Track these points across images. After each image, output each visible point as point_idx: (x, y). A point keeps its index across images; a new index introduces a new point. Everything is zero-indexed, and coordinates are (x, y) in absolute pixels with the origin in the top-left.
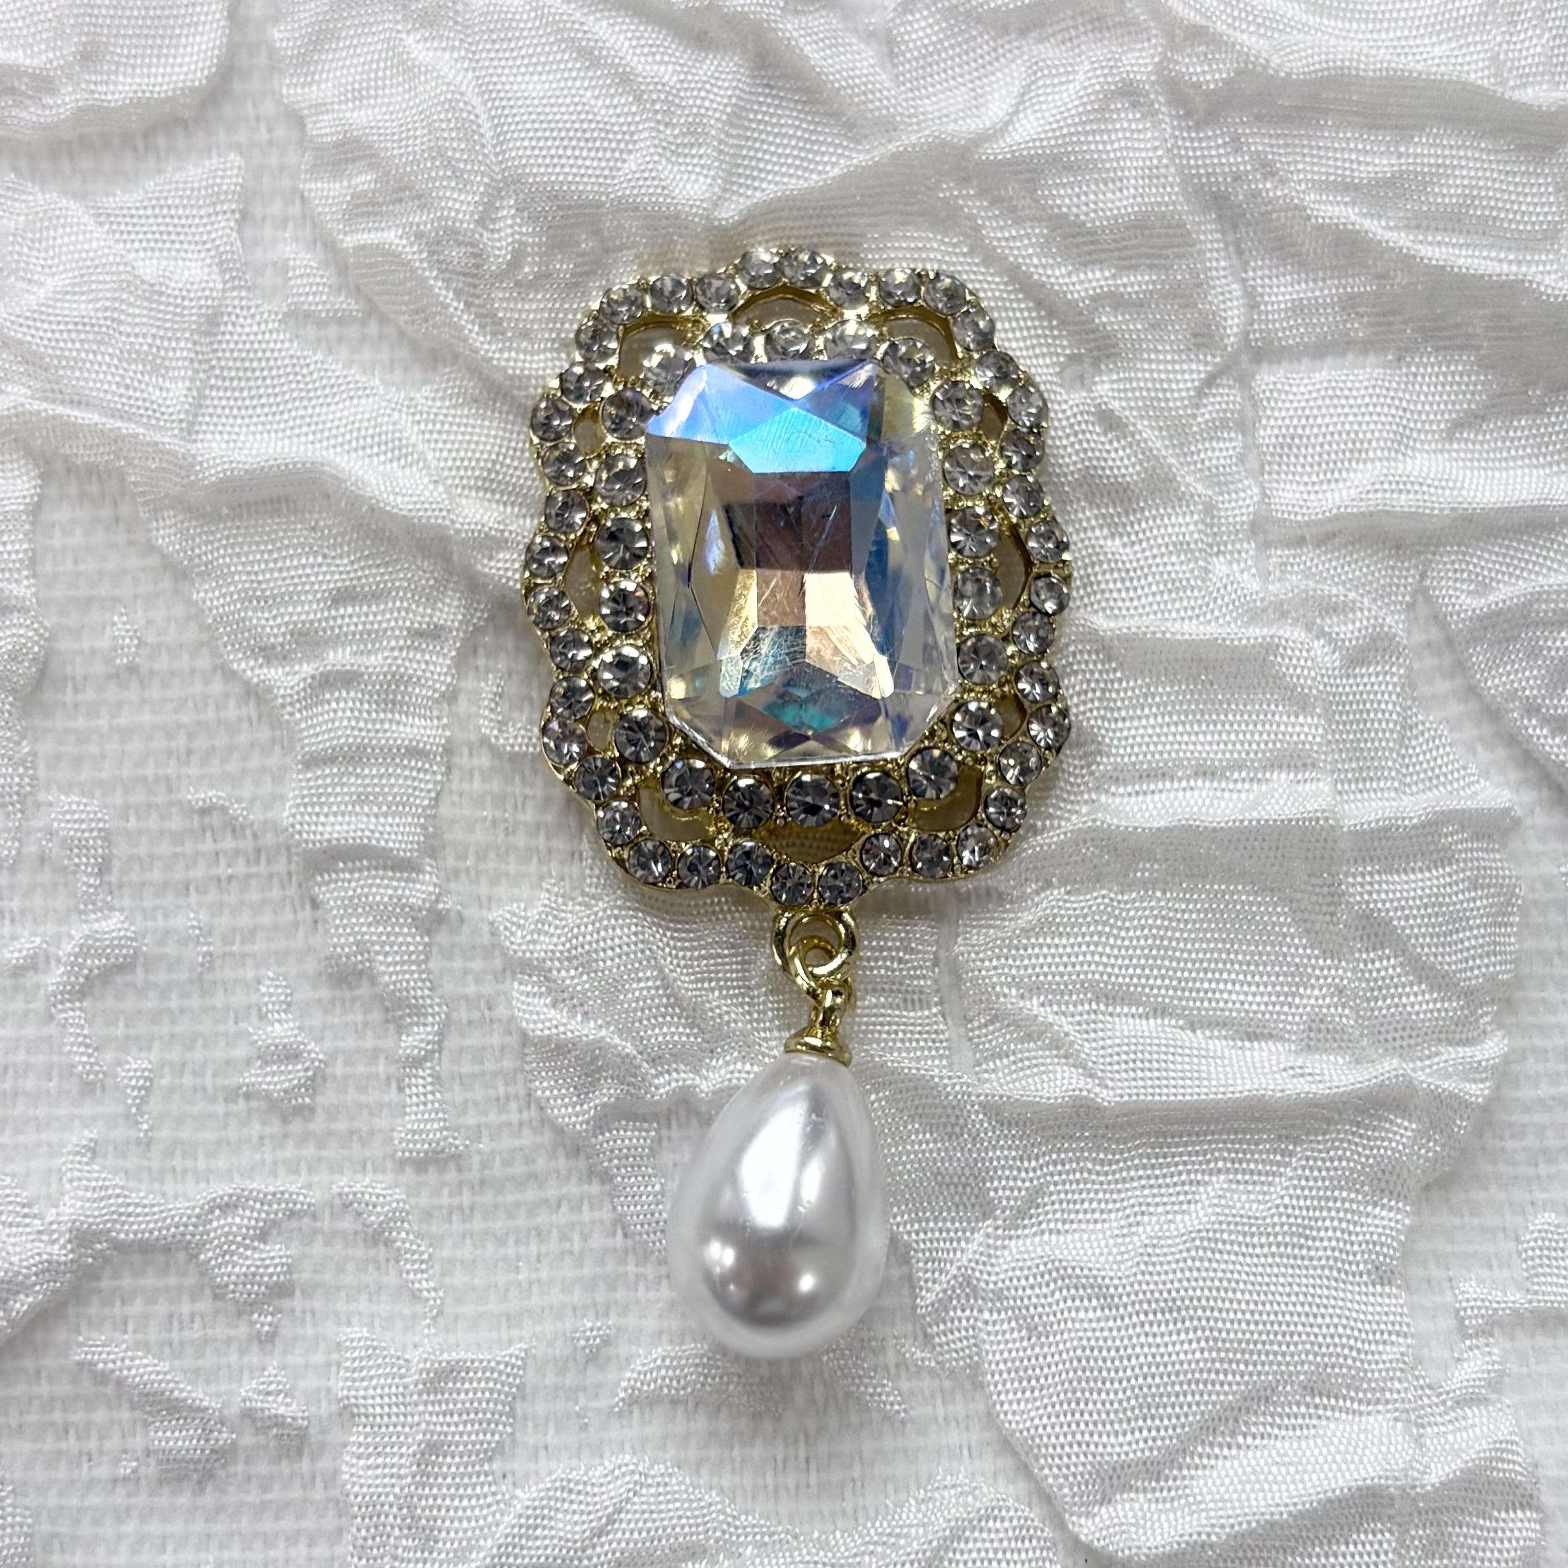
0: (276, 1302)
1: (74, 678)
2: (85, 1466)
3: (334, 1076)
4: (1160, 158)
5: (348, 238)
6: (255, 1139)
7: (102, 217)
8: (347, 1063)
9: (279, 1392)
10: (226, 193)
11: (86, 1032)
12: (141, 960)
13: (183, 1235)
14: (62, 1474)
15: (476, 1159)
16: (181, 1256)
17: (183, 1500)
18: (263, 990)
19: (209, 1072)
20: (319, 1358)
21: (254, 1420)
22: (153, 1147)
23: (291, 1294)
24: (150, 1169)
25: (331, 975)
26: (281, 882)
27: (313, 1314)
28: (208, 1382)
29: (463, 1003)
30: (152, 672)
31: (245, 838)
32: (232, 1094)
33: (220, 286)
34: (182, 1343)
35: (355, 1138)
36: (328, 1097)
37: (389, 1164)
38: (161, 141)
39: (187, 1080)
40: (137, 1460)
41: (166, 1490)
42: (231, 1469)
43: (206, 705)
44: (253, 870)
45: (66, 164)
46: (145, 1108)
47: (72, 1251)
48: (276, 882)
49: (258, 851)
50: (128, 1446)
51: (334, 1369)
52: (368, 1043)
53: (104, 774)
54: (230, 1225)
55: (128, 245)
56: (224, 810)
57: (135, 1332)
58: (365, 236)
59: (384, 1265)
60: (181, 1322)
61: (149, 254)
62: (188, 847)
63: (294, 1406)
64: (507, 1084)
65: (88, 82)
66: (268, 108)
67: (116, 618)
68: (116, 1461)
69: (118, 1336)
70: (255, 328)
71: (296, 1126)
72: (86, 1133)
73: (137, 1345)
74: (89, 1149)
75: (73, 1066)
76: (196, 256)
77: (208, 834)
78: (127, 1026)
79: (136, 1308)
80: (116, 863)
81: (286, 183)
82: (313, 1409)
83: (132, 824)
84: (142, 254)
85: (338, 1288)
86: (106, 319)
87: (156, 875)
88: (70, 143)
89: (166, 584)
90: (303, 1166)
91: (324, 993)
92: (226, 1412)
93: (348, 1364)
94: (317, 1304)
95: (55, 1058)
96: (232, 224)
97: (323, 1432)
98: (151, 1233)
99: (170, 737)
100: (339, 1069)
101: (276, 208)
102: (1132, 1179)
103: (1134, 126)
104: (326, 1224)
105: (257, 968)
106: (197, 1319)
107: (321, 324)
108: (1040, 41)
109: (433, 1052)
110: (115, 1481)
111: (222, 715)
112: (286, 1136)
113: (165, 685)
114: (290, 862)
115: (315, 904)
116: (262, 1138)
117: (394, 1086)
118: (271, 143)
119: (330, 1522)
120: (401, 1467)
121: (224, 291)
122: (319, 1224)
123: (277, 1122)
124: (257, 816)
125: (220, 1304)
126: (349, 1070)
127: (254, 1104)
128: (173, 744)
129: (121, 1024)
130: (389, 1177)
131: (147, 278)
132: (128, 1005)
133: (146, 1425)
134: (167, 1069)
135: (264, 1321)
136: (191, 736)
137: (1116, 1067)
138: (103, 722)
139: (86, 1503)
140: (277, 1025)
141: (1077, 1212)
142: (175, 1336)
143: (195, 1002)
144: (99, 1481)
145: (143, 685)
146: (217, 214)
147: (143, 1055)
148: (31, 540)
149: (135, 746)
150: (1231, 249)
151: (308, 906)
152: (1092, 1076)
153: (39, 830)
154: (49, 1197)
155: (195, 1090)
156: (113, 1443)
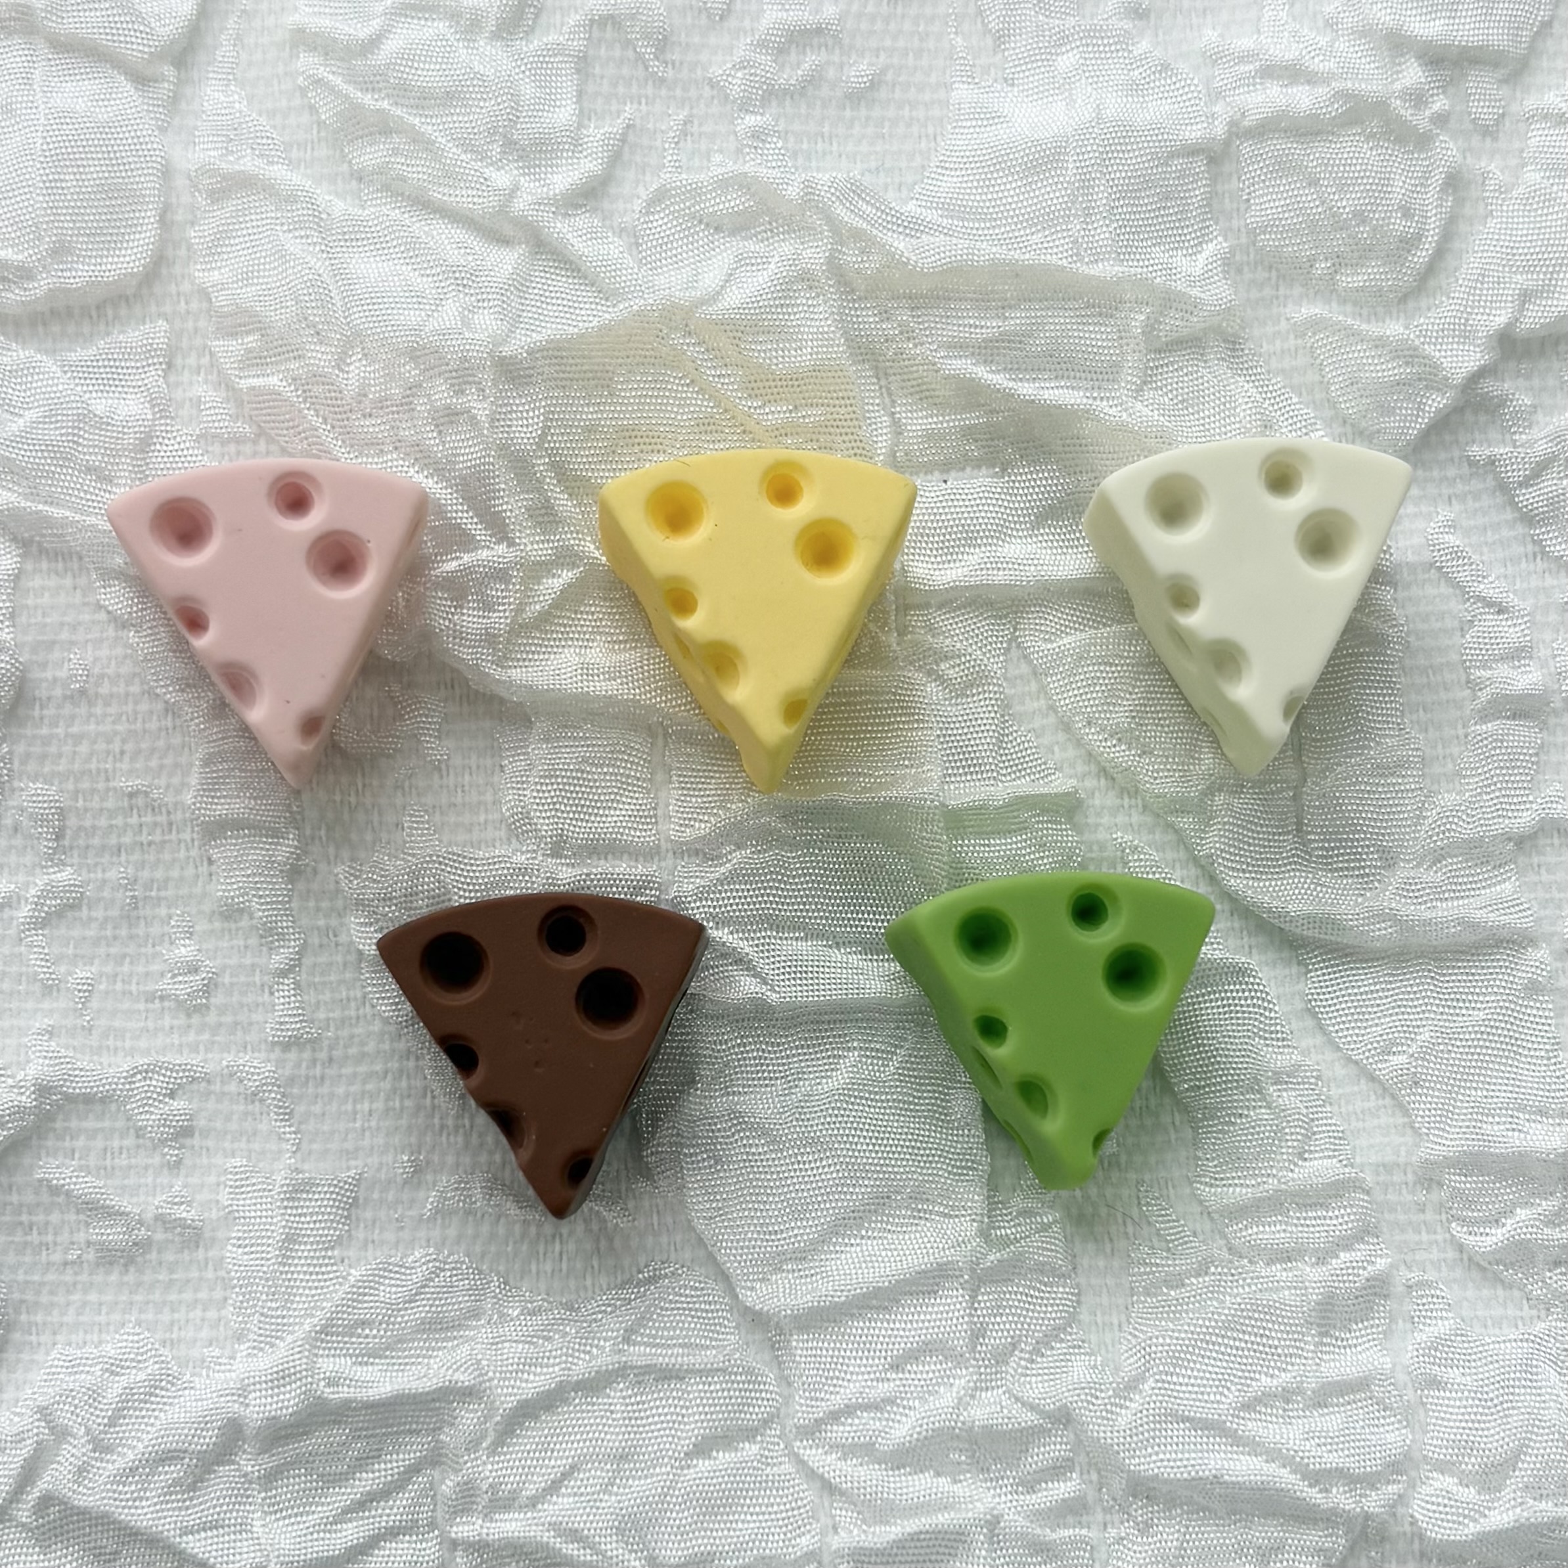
0: (181, 1140)
1: (40, 699)
2: (44, 1253)
3: (224, 984)
4: (829, 326)
5: (243, 381)
6: (167, 1028)
7: (66, 367)
8: (232, 976)
9: (182, 1203)
10: (156, 350)
11: (46, 951)
12: (86, 901)
13: (114, 1090)
14: (28, 1259)
15: (326, 1043)
16: (113, 1107)
17: (114, 1277)
18: (173, 923)
19: (134, 981)
20: (212, 1179)
21: (164, 1223)
22: (93, 1032)
23: (192, 1136)
24: (91, 1047)
25: (221, 913)
26: (187, 845)
27: (208, 1150)
28: (132, 1196)
29: (316, 932)
30: (97, 695)
31: (161, 813)
32: (150, 997)
33: (150, 417)
34: (113, 1168)
35: (239, 1027)
36: (218, 999)
37: (263, 1046)
38: (110, 312)
39: (119, 986)
40: (80, 1249)
41: (102, 1269)
42: (148, 1257)
43: (136, 719)
44: (167, 838)
45: (40, 329)
46: (88, 1005)
47: (35, 1100)
48: (183, 845)
49: (171, 824)
50: (75, 1239)
51: (222, 1187)
52: (248, 961)
53: (61, 768)
54: (149, 1086)
55: (85, 388)
56: (146, 793)
57: (80, 1159)
58: (255, 380)
59: (258, 1116)
60: (113, 1154)
61: (100, 394)
62: (119, 821)
63: (193, 1212)
64: (348, 989)
65: (56, 270)
66: (186, 287)
67: (72, 656)
68: (66, 1251)
69: (67, 1161)
70: (176, 447)
71: (196, 1020)
72: (46, 1020)
73: (81, 1168)
74: (47, 1031)
75: (36, 973)
76: (133, 396)
77: (135, 811)
78: (75, 948)
79: (80, 1143)
80: (69, 832)
81: (198, 341)
82: (206, 1215)
83: (80, 803)
84: (94, 395)
85: (226, 1133)
86: (69, 441)
87: (96, 841)
88: (43, 313)
89: (111, 632)
90: (202, 1048)
91: (217, 925)
92: (143, 1216)
93: (232, 1183)
94: (210, 1143)
95: (24, 969)
96: (160, 372)
97: (213, 1230)
98: (92, 1088)
99: (109, 741)
100: (227, 979)
101: (192, 361)
102: (794, 1055)
103: (810, 302)
104: (217, 1087)
105: (169, 908)
106: (125, 1151)
107: (224, 443)
108: (745, 239)
109: (295, 966)
110: (66, 1264)
111: (147, 726)
112: (189, 1026)
113: (107, 704)
114: (193, 831)
115: (211, 862)
116: (172, 1028)
117: (267, 990)
118: (188, 312)
119: (218, 1294)
120: (268, 1252)
121: (154, 420)
122: (212, 1087)
123: (182, 1016)
124: (169, 799)
125: (141, 1141)
126: (235, 980)
127: (166, 1004)
128: (111, 746)
129: (71, 946)
130: (263, 1055)
131: (98, 413)
132: (76, 933)
133: (88, 1224)
134: (104, 979)
135: (171, 1153)
136: (124, 741)
137: (782, 977)
138: (60, 731)
139: (46, 1279)
140: (182, 949)
141: (754, 1079)
142: (108, 1162)
143: (124, 932)
144: (54, 1264)
145: (90, 704)
146: (149, 365)
147: (87, 968)
148: (11, 601)
149: (83, 749)
150: (884, 390)
151: (205, 863)
152: (766, 984)
153: (14, 808)
154: (19, 1063)
155: (124, 993)
156: (64, 1237)
